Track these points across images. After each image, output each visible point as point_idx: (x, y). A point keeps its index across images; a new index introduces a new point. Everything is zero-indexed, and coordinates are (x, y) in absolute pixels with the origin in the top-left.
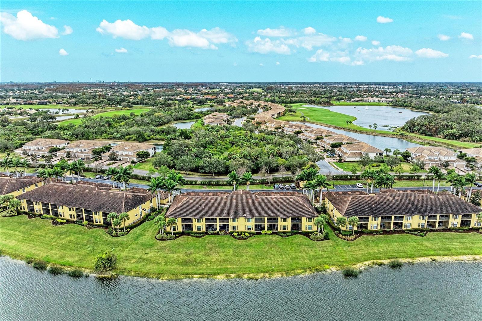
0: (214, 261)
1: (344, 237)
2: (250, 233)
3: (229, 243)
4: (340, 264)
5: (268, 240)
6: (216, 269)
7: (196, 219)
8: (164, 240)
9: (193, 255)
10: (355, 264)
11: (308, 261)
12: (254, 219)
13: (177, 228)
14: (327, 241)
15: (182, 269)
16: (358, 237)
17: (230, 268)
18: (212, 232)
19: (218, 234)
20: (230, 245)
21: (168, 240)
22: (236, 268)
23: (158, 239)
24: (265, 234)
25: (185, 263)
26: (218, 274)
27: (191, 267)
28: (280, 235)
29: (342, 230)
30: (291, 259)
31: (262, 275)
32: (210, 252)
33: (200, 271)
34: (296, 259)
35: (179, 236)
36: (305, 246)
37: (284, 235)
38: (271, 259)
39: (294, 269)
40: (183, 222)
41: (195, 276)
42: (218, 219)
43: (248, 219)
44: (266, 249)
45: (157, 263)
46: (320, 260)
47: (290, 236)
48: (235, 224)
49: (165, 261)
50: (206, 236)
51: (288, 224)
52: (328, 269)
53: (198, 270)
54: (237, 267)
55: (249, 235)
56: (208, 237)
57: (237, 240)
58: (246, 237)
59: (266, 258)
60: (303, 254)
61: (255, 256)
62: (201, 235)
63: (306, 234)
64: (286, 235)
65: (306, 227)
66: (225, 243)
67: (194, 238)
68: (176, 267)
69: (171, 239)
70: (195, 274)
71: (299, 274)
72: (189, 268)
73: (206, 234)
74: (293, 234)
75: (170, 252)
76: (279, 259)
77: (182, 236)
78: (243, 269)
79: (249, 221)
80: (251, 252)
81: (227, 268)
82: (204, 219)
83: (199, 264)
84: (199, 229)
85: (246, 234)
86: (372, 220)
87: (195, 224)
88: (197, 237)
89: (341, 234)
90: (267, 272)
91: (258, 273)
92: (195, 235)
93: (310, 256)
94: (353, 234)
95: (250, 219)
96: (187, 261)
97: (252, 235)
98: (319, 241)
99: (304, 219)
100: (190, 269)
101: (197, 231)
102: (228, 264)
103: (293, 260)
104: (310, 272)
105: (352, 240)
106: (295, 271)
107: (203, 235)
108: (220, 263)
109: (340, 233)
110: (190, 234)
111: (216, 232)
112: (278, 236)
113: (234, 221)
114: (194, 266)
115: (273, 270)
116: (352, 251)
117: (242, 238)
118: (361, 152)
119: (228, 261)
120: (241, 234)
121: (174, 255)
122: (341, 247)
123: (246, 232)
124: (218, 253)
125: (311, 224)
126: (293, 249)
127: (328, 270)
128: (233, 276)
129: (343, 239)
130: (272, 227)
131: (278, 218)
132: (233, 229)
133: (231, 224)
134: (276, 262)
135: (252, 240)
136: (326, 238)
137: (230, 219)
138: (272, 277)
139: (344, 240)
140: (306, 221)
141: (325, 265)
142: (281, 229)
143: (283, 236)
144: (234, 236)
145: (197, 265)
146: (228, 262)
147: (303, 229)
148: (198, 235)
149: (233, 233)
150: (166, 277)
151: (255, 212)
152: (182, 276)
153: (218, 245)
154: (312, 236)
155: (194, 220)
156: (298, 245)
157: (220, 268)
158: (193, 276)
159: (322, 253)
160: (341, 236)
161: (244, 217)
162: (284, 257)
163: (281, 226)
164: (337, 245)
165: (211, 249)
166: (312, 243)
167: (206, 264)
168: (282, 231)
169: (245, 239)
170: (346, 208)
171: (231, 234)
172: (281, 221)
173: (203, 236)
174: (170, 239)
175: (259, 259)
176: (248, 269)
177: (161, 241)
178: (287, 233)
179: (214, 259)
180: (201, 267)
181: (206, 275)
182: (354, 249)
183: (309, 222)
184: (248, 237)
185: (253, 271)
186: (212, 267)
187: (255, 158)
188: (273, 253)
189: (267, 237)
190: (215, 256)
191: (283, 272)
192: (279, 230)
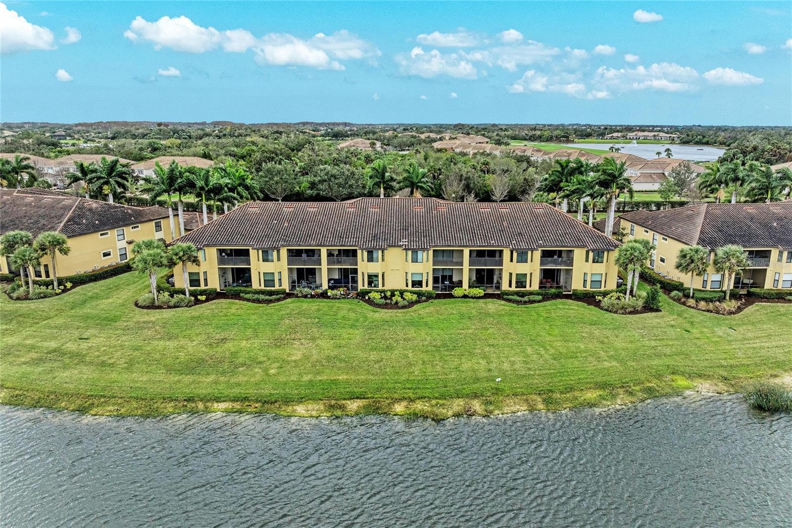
0: (295, 361)
1: (702, 304)
2: (419, 294)
3: (352, 315)
4: (725, 374)
5: (474, 311)
6: (297, 384)
7: (260, 252)
8: (160, 307)
9: (229, 345)
10: (776, 376)
11: (614, 363)
12: (431, 252)
13: (206, 280)
14: (654, 314)
15: (179, 381)
16: (746, 305)
17: (347, 382)
18: (306, 290)
19: (324, 295)
20: (357, 321)
21: (169, 307)
22: (365, 382)
23: (140, 307)
24: (465, 296)
25: (194, 366)
26: (301, 400)
27: (211, 378)
28: (509, 301)
29: (694, 290)
30: (555, 359)
31: (458, 405)
32: (288, 337)
33: (236, 391)
34: (572, 357)
35: (207, 300)
36: (591, 324)
37: (523, 299)
38: (485, 357)
39: (572, 389)
40: (221, 261)
41: (216, 405)
42: (324, 252)
43: (415, 252)
44: (470, 331)
45: (103, 364)
46: (656, 362)
47: (539, 302)
48: (374, 268)
49: (131, 360)
50: (289, 300)
51: (533, 268)
52: (688, 388)
53: (231, 386)
54: (371, 377)
55: (415, 297)
56: (292, 302)
57: (379, 310)
58: (406, 303)
59: (472, 354)
60: (590, 346)
61: (434, 349)
62: (274, 297)
63: (588, 298)
64: (526, 299)
65: (585, 281)
66: (339, 316)
67: (249, 304)
68: (160, 375)
69: (178, 307)
70: (218, 400)
71: (592, 405)
72: (204, 379)
73: (289, 295)
74: (546, 298)
75: (159, 336)
76: (517, 359)
77: (215, 301)
78: (392, 386)
79: (415, 260)
80: (423, 336)
81: (335, 382)
82: (284, 252)
83: (240, 369)
84: (269, 282)
85: (408, 296)
86: (780, 260)
87: (258, 267)
88: (259, 301)
89: (693, 297)
90: (476, 396)
91: (443, 397)
92: (256, 296)
93: (616, 350)
94: (728, 298)
95: (420, 253)
96: (203, 360)
97: (424, 298)
98: (630, 313)
99: (579, 254)
100: (206, 383)
101: (263, 287)
102: (339, 369)
103: (563, 360)
104: (630, 398)
105: (731, 313)
106: (577, 394)
107: (278, 297)
108: (313, 366)
109: (687, 296)
110: (242, 295)
111: (319, 291)
112: (503, 302)
113: (371, 259)
114: (223, 373)
115: (497, 391)
116: (746, 339)
117: (396, 306)
118: (663, 174)
119: (341, 360)
120: (393, 295)
121: (168, 343)
122: (705, 330)
123: (407, 291)
124: (314, 339)
125: (600, 268)
126: (556, 332)
127: (688, 393)
128: (353, 406)
129: (703, 310)
130: (484, 278)
131: (501, 252)
132: (370, 283)
133: (364, 267)
134: (506, 366)
135: (423, 310)
136: (650, 306)
137: (359, 252)
138: (496, 412)
139: (705, 313)
140: (587, 261)
141: (675, 377)
142: (510, 286)
143: (518, 303)
144: (370, 302)
145: (233, 373)
146: (343, 365)
147: (577, 285)
148: (262, 297)
149: (368, 292)
150: (111, 408)
151: (435, 234)
152: (172, 404)
153: (317, 320)
154: (606, 301)
155: (253, 253)
156: (569, 322)
157: (311, 381)
158: (209, 404)
159: (653, 343)
160: (691, 302)
161: (401, 246)
162: (529, 351)
163: (511, 274)
164: (692, 323)
165: (293, 329)
166: (613, 319)
167: (266, 371)
168: (513, 288)
169: (404, 307)
170: (699, 229)
171: (362, 295)
172: (512, 261)
173: (279, 300)
174: (175, 307)
175: (448, 358)
176: (408, 386)
177: (145, 311)
178: (531, 293)
179: (297, 356)
180: (246, 379)
181: (257, 401)
182: (750, 335)
183: (594, 262)
184: (412, 304)
185: (427, 393)
186: (282, 379)
187: (434, 176)
188: (491, 342)
189: (472, 305)
190: (302, 347)
191: (535, 397)
192: (505, 286)
